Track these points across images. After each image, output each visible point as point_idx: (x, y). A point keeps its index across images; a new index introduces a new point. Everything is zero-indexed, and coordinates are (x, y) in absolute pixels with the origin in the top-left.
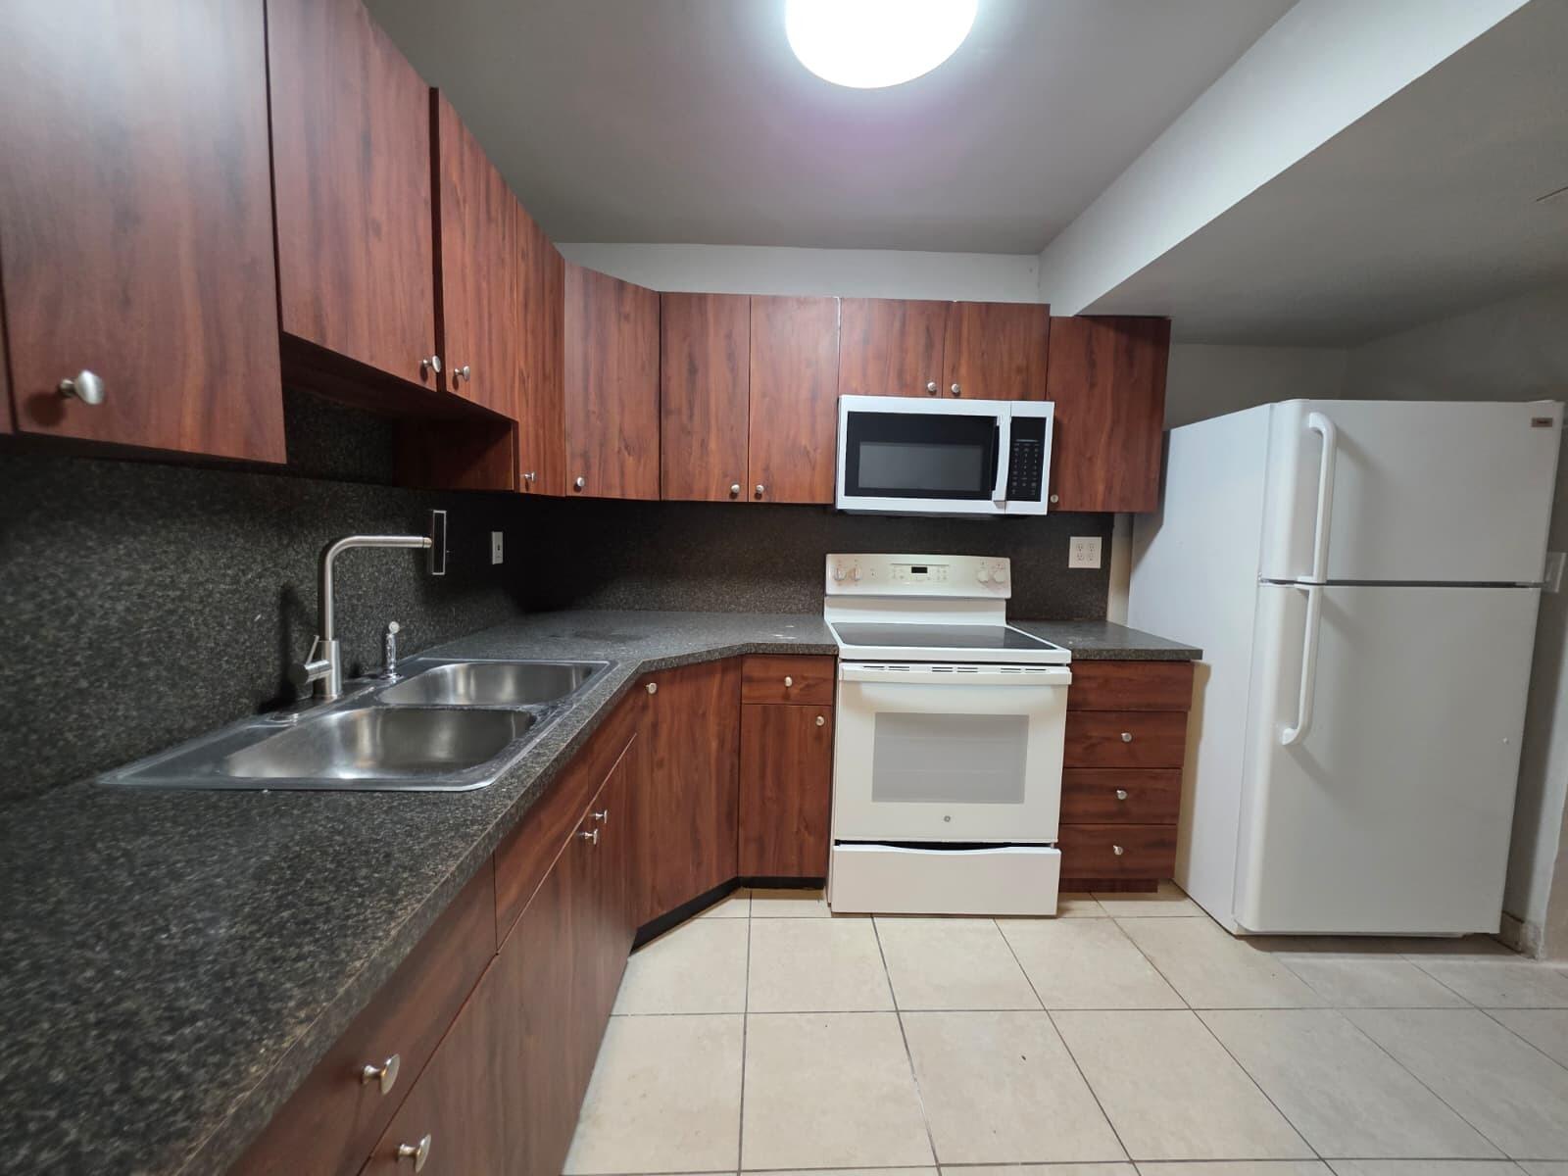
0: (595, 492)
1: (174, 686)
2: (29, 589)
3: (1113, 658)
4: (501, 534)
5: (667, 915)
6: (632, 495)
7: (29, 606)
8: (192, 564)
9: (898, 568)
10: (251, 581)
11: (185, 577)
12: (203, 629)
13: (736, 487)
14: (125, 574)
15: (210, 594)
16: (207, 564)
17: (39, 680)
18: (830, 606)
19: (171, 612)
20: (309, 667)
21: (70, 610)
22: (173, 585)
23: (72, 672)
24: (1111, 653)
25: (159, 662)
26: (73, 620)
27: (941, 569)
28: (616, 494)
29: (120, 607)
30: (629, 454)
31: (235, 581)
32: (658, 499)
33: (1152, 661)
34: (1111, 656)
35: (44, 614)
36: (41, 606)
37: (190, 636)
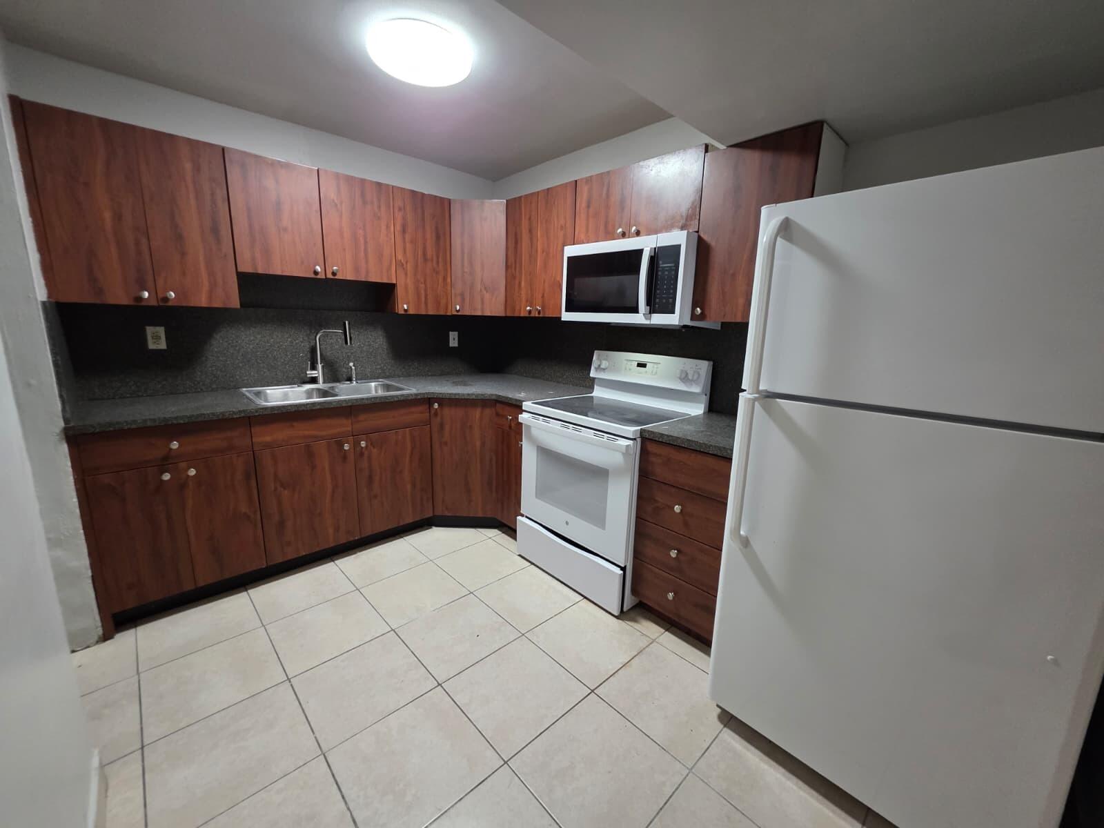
0: (467, 313)
1: (269, 370)
2: (226, 340)
3: (671, 443)
4: (456, 333)
5: (448, 516)
6: (488, 313)
7: (226, 344)
8: (275, 337)
9: (629, 363)
10: (298, 343)
11: (272, 340)
12: (279, 356)
13: (528, 308)
14: (252, 338)
15: (282, 345)
16: (280, 336)
17: (228, 362)
18: (597, 385)
19: (267, 350)
20: (308, 372)
21: (236, 346)
22: (268, 342)
23: (237, 361)
24: (670, 438)
25: (263, 363)
26: (237, 348)
27: (656, 366)
28: (479, 313)
29: (251, 347)
30: (487, 292)
31: (291, 342)
32: (504, 315)
33: (700, 451)
34: (669, 440)
35: (230, 346)
36: (229, 344)
37: (275, 357)
